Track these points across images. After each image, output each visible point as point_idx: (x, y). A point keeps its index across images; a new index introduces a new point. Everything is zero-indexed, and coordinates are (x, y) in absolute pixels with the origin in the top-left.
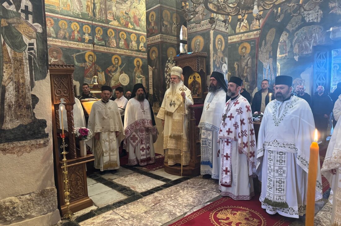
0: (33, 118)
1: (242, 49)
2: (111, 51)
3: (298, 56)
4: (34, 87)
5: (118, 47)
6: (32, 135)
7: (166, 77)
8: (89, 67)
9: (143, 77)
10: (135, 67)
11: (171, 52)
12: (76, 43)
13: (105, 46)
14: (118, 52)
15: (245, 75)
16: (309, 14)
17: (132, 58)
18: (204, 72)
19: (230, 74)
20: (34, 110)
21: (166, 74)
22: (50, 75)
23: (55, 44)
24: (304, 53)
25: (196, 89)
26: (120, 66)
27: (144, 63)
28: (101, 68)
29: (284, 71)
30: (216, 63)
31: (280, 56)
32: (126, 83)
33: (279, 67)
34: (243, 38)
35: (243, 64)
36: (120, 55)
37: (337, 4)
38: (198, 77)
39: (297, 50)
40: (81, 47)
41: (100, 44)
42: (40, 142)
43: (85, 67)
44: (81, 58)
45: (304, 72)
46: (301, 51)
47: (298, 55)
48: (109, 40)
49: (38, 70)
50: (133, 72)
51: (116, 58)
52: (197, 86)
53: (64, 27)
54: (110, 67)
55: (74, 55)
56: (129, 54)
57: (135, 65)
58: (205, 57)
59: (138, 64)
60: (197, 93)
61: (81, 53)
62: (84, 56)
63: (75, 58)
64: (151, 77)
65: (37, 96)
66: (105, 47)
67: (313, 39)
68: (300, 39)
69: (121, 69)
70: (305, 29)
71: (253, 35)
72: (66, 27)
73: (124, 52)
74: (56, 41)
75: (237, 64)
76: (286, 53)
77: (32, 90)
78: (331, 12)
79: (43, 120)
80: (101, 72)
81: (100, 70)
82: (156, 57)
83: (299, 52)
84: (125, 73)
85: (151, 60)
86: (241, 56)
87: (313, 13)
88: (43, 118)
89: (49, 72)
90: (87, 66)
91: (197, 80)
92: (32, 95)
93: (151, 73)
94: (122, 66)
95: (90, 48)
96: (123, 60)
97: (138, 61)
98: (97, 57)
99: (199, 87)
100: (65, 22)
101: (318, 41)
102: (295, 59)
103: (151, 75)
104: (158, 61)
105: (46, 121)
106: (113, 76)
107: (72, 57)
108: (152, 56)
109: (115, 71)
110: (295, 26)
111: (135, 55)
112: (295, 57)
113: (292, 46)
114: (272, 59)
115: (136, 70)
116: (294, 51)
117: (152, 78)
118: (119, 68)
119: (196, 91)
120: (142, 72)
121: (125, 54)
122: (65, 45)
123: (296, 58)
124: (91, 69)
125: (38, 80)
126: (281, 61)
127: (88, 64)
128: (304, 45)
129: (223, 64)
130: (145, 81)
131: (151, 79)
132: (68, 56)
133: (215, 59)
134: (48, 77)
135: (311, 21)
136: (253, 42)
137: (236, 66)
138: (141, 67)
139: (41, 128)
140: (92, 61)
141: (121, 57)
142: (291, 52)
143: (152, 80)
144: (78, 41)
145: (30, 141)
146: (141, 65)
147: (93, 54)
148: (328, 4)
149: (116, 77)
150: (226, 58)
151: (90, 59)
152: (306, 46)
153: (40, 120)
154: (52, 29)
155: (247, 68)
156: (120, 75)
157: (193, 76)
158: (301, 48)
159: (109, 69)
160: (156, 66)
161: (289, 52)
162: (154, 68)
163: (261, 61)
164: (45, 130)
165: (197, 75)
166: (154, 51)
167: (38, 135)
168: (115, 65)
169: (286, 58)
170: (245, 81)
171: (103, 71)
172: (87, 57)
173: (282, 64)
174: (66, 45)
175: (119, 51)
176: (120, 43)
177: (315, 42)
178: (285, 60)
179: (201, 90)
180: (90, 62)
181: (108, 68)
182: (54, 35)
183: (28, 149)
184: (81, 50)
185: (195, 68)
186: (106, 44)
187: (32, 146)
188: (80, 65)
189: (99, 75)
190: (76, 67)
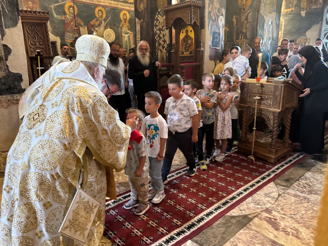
0: (7, 71)
2: (94, 2)
4: (5, 36)
6: (7, 90)
7: (156, 31)
8: (70, 20)
9: (131, 32)
10: (122, 21)
11: (162, 3)
14: (101, 4)
15: (244, 31)
17: (117, 11)
18: (198, 24)
19: (228, 29)
20: (7, 62)
21: (156, 28)
22: (22, 23)
24: (313, 8)
25: (188, 45)
26: (105, 20)
27: (132, 16)
28: (83, 22)
29: (288, 28)
30: (212, 14)
31: (286, 10)
32: (112, 39)
33: (283, 24)
35: (243, 18)
36: (104, 7)
38: (191, 31)
42: (17, 97)
43: (65, 20)
44: (61, 10)
45: (310, 30)
46: (309, 5)
49: (8, 16)
50: (119, 27)
51: (99, 10)
52: (189, 42)
54: (94, 20)
55: (52, 6)
56: (114, 6)
57: (122, 19)
58: (199, 7)
59: (125, 18)
60: (190, 50)
61: (60, 4)
62: (64, 8)
63: (53, 10)
64: (138, 32)
65: (10, 47)
69: (106, 23)
73: (109, 3)
75: (236, 18)
76: (292, 7)
77: (2, 39)
79: (18, 73)
80: (83, 26)
81: (82, 24)
82: (144, 7)
83: (307, 7)
84: (110, 28)
85: (139, 12)
86: (241, 9)
88: (18, 72)
89: (20, 19)
90: (68, 19)
91: (190, 35)
92: (3, 45)
93: (138, 28)
94: (107, 20)
96: (107, 12)
97: (125, 14)
98: (79, 10)
99: (192, 43)
102: (302, 14)
103: (138, 30)
104: (146, 13)
105: (21, 75)
106: (97, 31)
107: (49, 9)
108: (140, 6)
109: (99, 25)
111: (121, 7)
114: (275, 13)
115: (122, 25)
116: (301, 4)
117: (140, 33)
118: (103, 22)
119: (189, 47)
120: (129, 27)
121: (110, 5)
124: (72, 23)
125: (9, 27)
126: (286, 17)
127: (68, 16)
129: (220, 16)
130: (133, 38)
131: (138, 34)
132: (46, 7)
133: (210, 10)
134: (20, 24)
137: (235, 20)
138: (128, 21)
139: (16, 82)
140: (73, 14)
141: (105, 9)
142: (298, 6)
143: (140, 35)
145: (6, 96)
146: (128, 19)
147: (73, 5)
149: (100, 33)
150: (223, 9)
151: (70, 10)
153: (15, 73)
155: (247, 23)
156: (105, 30)
157: (185, 30)
160: (144, 19)
162: (141, 21)
163: (263, 15)
164: (21, 84)
165: (190, 28)
166: (142, 0)
167: (14, 90)
168: (99, 18)
170: (244, 38)
171: (85, 26)
172: (67, 8)
173: (286, 20)
175: (103, 2)
178: (291, 16)
179: (193, 46)
180: (70, 14)
181: (91, 22)
183: (5, 105)
184: (60, 0)
185: (187, 19)
187: (8, 101)
188: (59, 17)
189: (81, 30)
190: (55, 20)
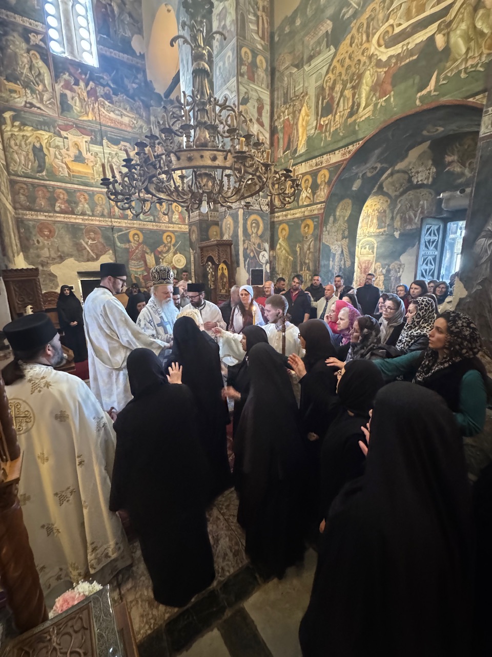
1: (305, 227)
2: (161, 228)
3: (399, 232)
5: (170, 222)
8: (135, 248)
11: (215, 233)
12: (116, 220)
13: (154, 221)
14: (170, 229)
16: (418, 173)
18: (229, 263)
23: (92, 223)
24: (407, 228)
26: (174, 245)
28: (149, 249)
29: (381, 251)
30: (248, 251)
32: (182, 265)
33: (375, 246)
34: (306, 213)
35: (306, 247)
36: (173, 232)
37: (455, 158)
38: (225, 269)
39: (399, 223)
40: (124, 225)
41: (147, 220)
43: (129, 248)
44: (125, 239)
45: (405, 254)
46: (403, 225)
47: (400, 230)
48: (158, 214)
51: (168, 236)
53: (101, 202)
54: (161, 246)
55: (116, 236)
62: (128, 236)
63: (116, 239)
66: (154, 224)
67: (420, 209)
68: (404, 208)
69: (175, 248)
70: (411, 194)
71: (317, 209)
72: (104, 202)
73: (179, 228)
74: (92, 220)
75: (299, 247)
76: (385, 227)
78: (447, 170)
80: (149, 253)
81: (148, 251)
83: (401, 227)
84: (180, 253)
86: (303, 237)
87: (423, 171)
90: (132, 247)
91: (225, 273)
93: (192, 258)
94: (176, 245)
95: (135, 226)
96: (177, 237)
99: (227, 281)
100: (102, 196)
101: (426, 212)
102: (395, 236)
106: (165, 257)
109: (168, 251)
110: (399, 189)
112: (395, 233)
113: (393, 219)
114: (347, 240)
116: (395, 224)
118: (172, 247)
121: (180, 230)
122: (103, 224)
123: (397, 234)
124: (137, 251)
126: (378, 238)
127: (132, 244)
128: (407, 217)
129: (261, 252)
131: (192, 265)
132: (109, 236)
133: (246, 247)
135: (420, 182)
136: (317, 220)
137: (298, 249)
140: (138, 241)
141: (174, 235)
142: (391, 225)
144: (120, 218)
147: (138, 232)
148: (444, 158)
149: (168, 259)
150: (266, 243)
152: (410, 218)
154: (86, 206)
155: (309, 253)
156: (174, 255)
157: (221, 268)
158: (404, 221)
159: (159, 249)
160: (196, 250)
161: (388, 225)
162: (194, 252)
163: (326, 243)
165: (224, 266)
166: (194, 231)
168: (167, 244)
169: (385, 234)
171: (152, 252)
172: (132, 236)
173: (378, 242)
174: (105, 224)
175: (172, 227)
176: (174, 217)
177: (422, 213)
178: (383, 237)
179: (228, 285)
180: (135, 242)
182: (91, 214)
184: (124, 229)
185: (216, 259)
186: (154, 219)
188: (123, 246)
189: (147, 258)
190: (118, 249)
